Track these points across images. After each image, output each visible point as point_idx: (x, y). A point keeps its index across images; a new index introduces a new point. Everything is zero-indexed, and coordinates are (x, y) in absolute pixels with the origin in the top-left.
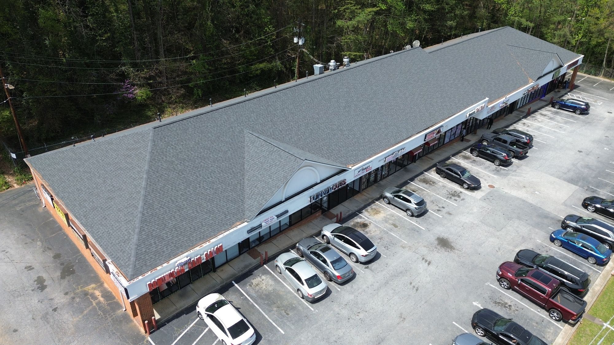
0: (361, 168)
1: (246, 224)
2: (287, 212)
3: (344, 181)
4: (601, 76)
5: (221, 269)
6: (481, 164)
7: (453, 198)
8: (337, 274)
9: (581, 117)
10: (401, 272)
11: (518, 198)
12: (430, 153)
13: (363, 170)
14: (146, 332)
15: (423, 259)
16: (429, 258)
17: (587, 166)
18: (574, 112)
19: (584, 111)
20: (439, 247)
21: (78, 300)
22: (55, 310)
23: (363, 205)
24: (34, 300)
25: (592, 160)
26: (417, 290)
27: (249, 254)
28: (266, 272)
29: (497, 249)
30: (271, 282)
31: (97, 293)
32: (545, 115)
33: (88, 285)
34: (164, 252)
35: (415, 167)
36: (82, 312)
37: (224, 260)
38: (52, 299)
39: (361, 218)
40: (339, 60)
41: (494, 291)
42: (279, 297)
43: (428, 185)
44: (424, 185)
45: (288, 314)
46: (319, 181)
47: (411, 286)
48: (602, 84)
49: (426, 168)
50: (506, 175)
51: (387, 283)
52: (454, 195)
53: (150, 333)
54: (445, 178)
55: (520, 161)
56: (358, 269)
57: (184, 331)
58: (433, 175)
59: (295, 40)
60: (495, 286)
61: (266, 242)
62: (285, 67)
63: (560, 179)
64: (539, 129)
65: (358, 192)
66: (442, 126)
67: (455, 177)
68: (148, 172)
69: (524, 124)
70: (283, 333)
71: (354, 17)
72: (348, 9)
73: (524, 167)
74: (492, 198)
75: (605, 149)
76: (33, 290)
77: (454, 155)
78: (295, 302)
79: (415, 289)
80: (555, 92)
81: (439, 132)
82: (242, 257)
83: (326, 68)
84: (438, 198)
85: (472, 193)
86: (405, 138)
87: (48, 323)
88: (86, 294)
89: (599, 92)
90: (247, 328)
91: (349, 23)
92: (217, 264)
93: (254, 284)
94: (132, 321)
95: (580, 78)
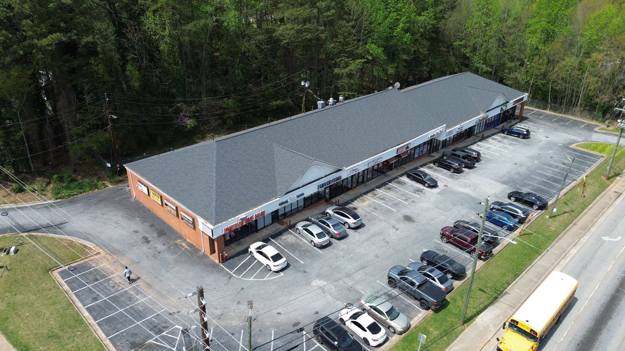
0: (352, 169)
1: (278, 199)
2: (303, 194)
3: (340, 177)
4: (548, 110)
5: (261, 231)
6: (442, 171)
7: (417, 193)
8: (336, 232)
9: (523, 140)
10: (378, 234)
11: (464, 193)
12: (404, 164)
13: (353, 170)
14: (220, 262)
15: (393, 227)
16: (397, 227)
17: (518, 174)
18: (518, 137)
19: (526, 136)
20: (404, 221)
21: (172, 248)
22: (160, 252)
23: (354, 197)
24: (145, 248)
25: (523, 170)
26: (388, 243)
27: (278, 223)
28: (291, 233)
29: (444, 222)
30: (294, 238)
31: (183, 244)
32: (495, 139)
33: (176, 240)
34: (231, 212)
35: (393, 174)
36: (177, 253)
37: (263, 226)
38: (156, 247)
39: (353, 204)
40: (336, 98)
41: (438, 244)
42: (299, 245)
43: (400, 185)
44: (398, 185)
45: (305, 254)
46: (323, 176)
47: (384, 241)
48: (547, 116)
49: (400, 174)
50: (457, 179)
51: (368, 239)
52: (418, 191)
53: (222, 263)
54: (413, 180)
55: (470, 170)
56: (349, 232)
57: (242, 262)
58: (405, 179)
59: (303, 84)
60: (439, 241)
61: (289, 217)
62: (295, 104)
63: (496, 181)
64: (488, 149)
65: (350, 189)
66: (409, 144)
67: (419, 179)
68: (216, 168)
69: (478, 145)
70: (303, 263)
71: (347, 66)
72: (343, 60)
73: (471, 174)
74: (445, 193)
75: (535, 162)
76: (142, 243)
77: (422, 166)
78: (310, 248)
79: (386, 243)
80: (508, 122)
81: (407, 147)
82: (274, 224)
83: (327, 104)
84: (406, 192)
85: (431, 190)
86: (382, 151)
87: (157, 259)
88: (177, 245)
89: (543, 122)
90: (281, 258)
91: (344, 71)
92: (259, 227)
93: (283, 239)
94: (209, 257)
95: (530, 112)
